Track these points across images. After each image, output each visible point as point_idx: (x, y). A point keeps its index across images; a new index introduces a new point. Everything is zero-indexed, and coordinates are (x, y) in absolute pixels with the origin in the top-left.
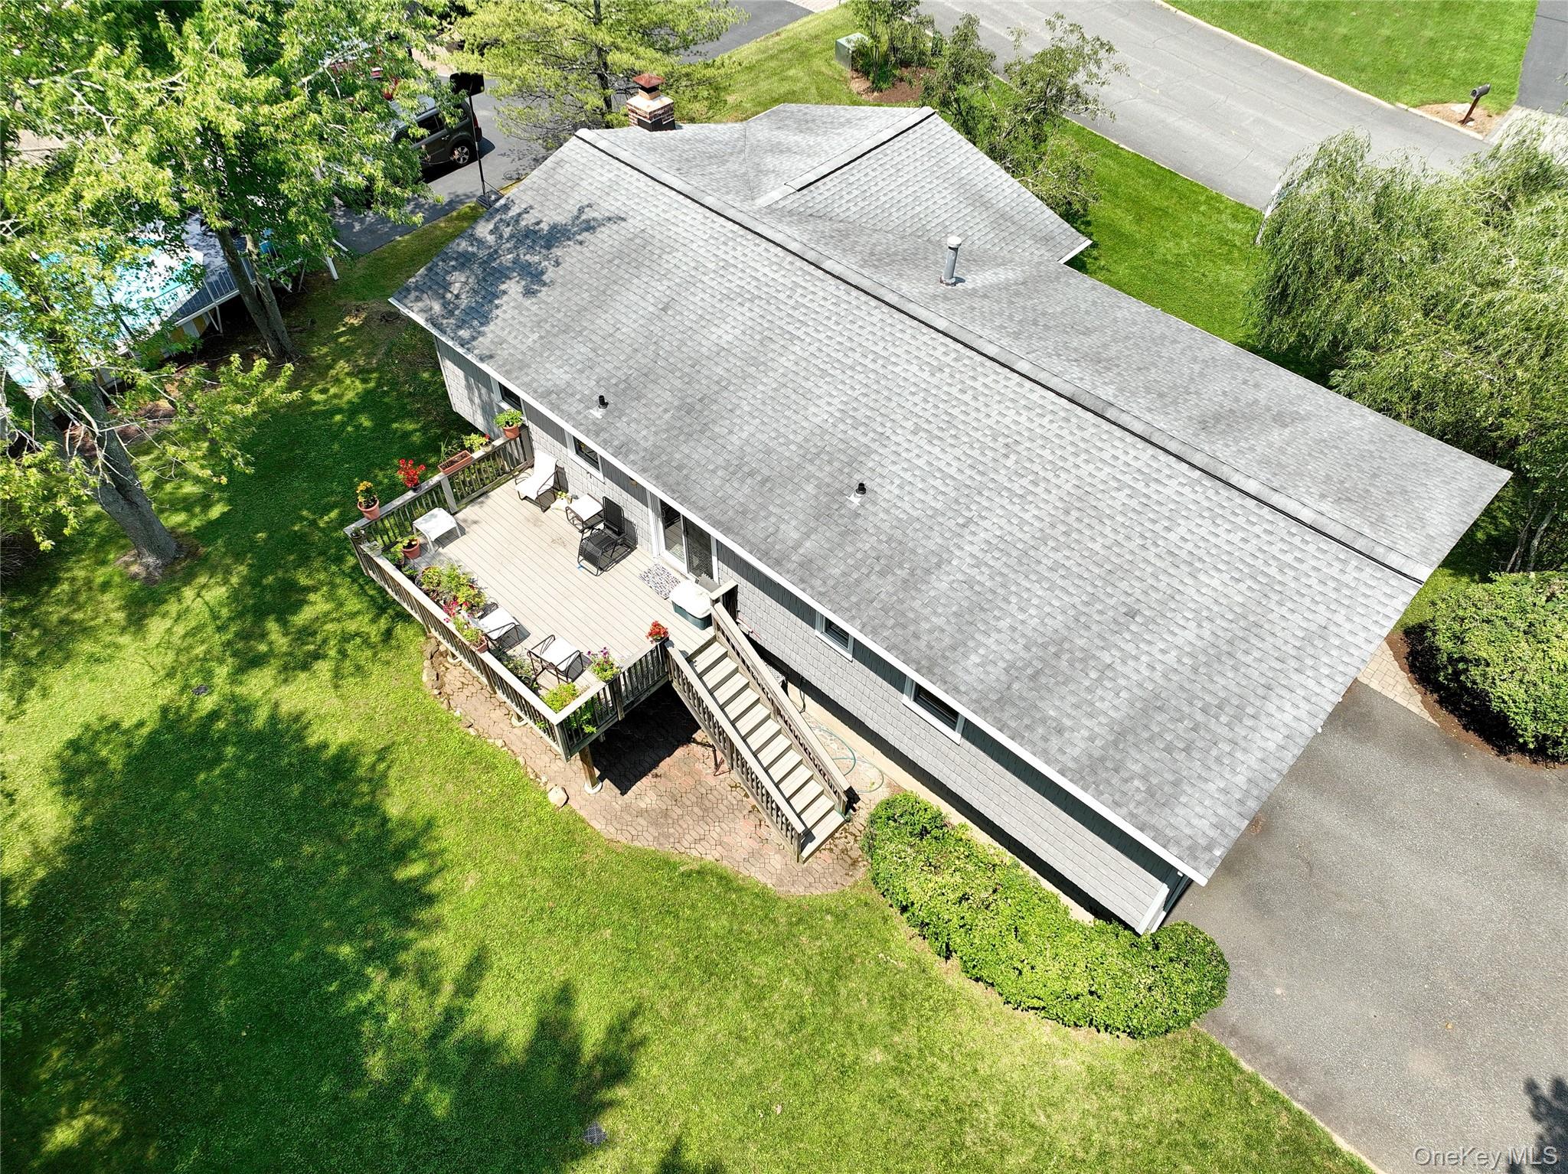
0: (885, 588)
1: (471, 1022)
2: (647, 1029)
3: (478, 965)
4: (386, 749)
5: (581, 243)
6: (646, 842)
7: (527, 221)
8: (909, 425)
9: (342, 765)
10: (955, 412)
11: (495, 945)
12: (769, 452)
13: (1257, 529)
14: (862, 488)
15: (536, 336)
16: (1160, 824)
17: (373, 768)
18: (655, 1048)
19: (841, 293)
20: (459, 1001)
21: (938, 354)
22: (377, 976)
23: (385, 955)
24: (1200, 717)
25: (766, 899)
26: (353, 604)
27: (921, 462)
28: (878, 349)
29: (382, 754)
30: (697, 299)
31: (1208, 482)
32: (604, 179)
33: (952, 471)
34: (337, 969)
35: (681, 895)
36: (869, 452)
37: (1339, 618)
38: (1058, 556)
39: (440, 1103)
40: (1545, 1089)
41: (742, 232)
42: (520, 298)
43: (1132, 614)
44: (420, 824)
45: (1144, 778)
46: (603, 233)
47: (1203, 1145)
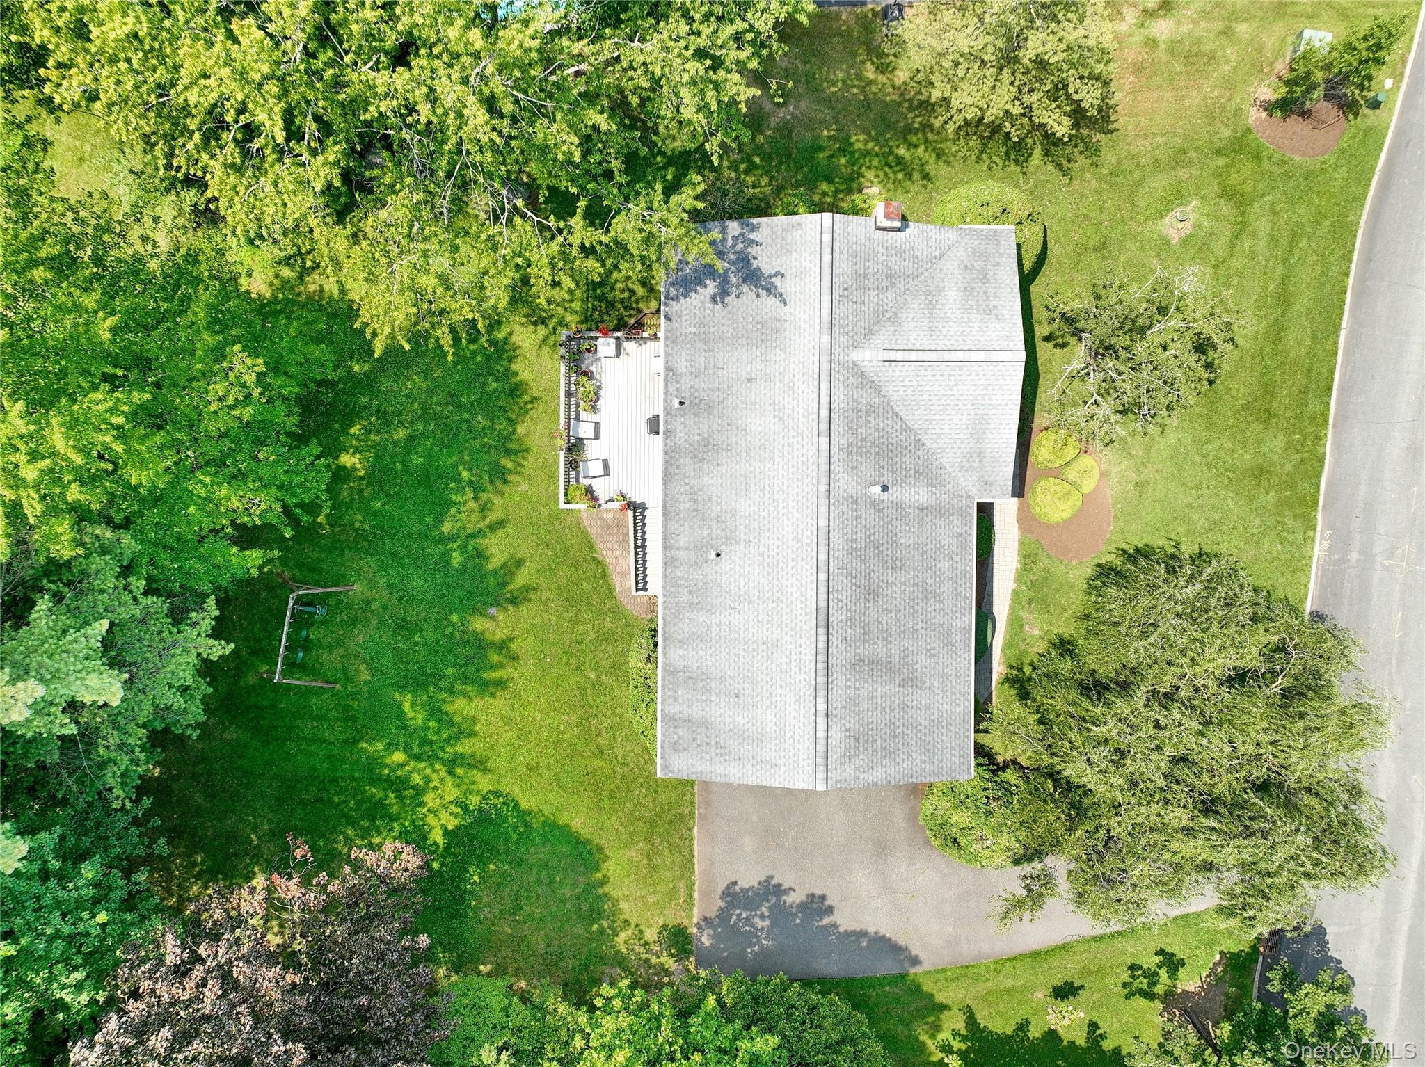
0: (685, 597)
1: (485, 542)
2: (533, 597)
3: (501, 524)
4: (536, 398)
5: (758, 295)
6: (592, 532)
7: (753, 250)
8: (762, 549)
9: (515, 390)
10: (781, 564)
11: (513, 521)
12: (710, 499)
13: (802, 720)
14: (718, 555)
15: (693, 330)
16: (668, 751)
17: (526, 403)
18: (530, 605)
19: (811, 460)
20: (487, 530)
21: (806, 533)
22: (469, 494)
23: (477, 489)
24: (713, 743)
25: (611, 593)
26: (576, 306)
27: (747, 569)
28: (791, 504)
29: (535, 399)
30: (764, 391)
31: (812, 689)
32: (803, 264)
33: (752, 585)
34: (457, 479)
35: (585, 565)
36: (738, 543)
37: (783, 769)
38: (742, 654)
39: (456, 559)
40: (774, 882)
41: (816, 376)
42: (708, 299)
43: (736, 696)
44: (523, 447)
45: (679, 738)
46: (772, 301)
47: (656, 791)
